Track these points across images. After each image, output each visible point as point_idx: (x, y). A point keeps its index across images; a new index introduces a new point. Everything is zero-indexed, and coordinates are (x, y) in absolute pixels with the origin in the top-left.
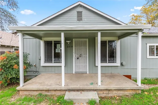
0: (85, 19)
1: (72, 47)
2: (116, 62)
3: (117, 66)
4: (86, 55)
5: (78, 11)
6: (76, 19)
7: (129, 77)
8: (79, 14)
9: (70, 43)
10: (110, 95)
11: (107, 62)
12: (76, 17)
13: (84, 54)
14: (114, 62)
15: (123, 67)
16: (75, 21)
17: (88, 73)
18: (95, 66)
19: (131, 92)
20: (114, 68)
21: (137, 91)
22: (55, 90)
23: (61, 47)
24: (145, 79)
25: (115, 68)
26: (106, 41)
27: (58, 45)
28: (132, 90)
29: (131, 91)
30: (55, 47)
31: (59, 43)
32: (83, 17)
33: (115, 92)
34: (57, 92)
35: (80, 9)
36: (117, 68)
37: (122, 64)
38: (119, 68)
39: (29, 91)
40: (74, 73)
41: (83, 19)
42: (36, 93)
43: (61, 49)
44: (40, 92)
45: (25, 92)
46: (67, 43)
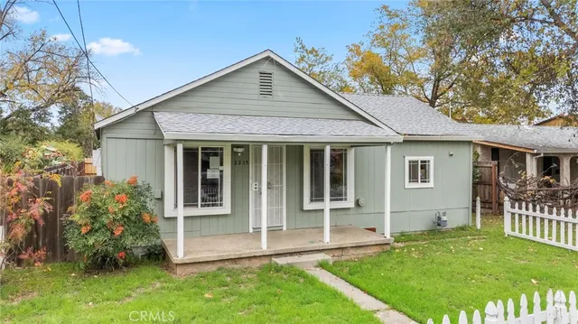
0: (280, 94)
1: (248, 162)
2: (346, 199)
3: (349, 209)
4: (282, 183)
5: (262, 71)
6: (257, 92)
7: (373, 230)
8: (266, 78)
9: (242, 153)
10: (344, 258)
12: (257, 87)
13: (277, 183)
14: (341, 200)
15: (360, 211)
16: (256, 97)
17: (285, 228)
18: (302, 210)
19: (375, 250)
20: (341, 213)
21: (385, 247)
22: (250, 258)
23: (221, 164)
24: (402, 234)
25: (344, 212)
27: (214, 161)
28: (376, 245)
29: (375, 247)
30: (206, 165)
31: (216, 155)
32: (274, 88)
33: (352, 251)
34: (254, 261)
35: (266, 67)
36: (348, 212)
37: (357, 204)
38: (351, 212)
39: (197, 266)
40: (251, 231)
41: (274, 93)
42: (213, 268)
43: (221, 168)
44: (220, 265)
45: (190, 269)
46: (237, 153)
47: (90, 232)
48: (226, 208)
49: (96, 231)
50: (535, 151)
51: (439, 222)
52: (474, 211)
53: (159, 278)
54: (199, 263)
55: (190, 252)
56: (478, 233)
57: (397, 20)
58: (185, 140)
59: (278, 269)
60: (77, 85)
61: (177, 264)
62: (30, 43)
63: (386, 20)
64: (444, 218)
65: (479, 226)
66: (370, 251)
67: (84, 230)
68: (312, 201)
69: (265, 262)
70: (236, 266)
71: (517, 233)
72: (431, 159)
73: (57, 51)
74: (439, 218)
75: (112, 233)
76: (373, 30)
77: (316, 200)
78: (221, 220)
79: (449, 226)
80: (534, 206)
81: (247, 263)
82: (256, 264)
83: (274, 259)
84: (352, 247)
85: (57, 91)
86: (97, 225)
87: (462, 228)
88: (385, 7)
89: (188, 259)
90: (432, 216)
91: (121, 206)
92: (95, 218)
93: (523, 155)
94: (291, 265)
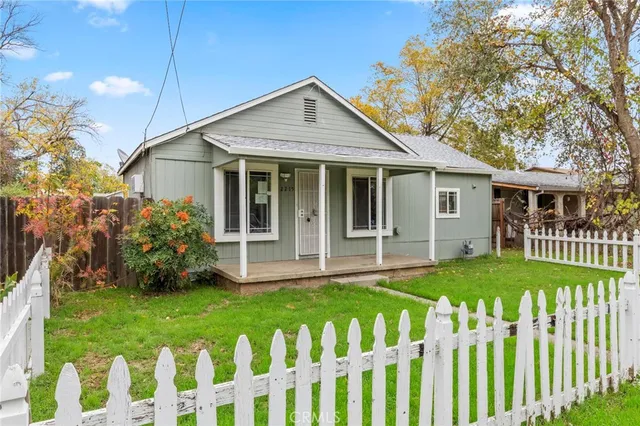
0: (323, 121)
1: (293, 189)
2: (385, 228)
5: (306, 97)
6: (302, 118)
8: (310, 104)
9: (288, 179)
10: (395, 280)
11: (368, 228)
12: (302, 113)
15: (399, 239)
16: (301, 123)
17: (329, 256)
18: (345, 237)
19: (423, 271)
21: (431, 269)
22: (309, 279)
23: (269, 190)
26: (367, 179)
27: (261, 186)
31: (264, 179)
32: (318, 115)
35: (311, 94)
36: (386, 240)
37: (395, 232)
38: (389, 241)
39: (260, 286)
40: (297, 258)
41: (318, 120)
42: (275, 288)
43: (269, 193)
44: (282, 285)
45: (253, 289)
46: (283, 179)
47: (152, 250)
48: (274, 234)
49: (157, 250)
50: (537, 189)
51: (466, 250)
52: (494, 242)
53: (226, 297)
54: (262, 282)
55: (252, 274)
56: (499, 261)
57: (392, 76)
58: (248, 156)
59: (341, 288)
60: (71, 134)
61: (240, 284)
62: (19, 90)
63: (381, 76)
64: (471, 246)
65: (499, 255)
66: (417, 273)
67: (145, 248)
68: (354, 228)
69: (324, 282)
70: (298, 287)
71: (537, 257)
72: (457, 190)
73: (48, 99)
74: (466, 246)
75: (175, 252)
76: (370, 85)
77: (358, 229)
78: (269, 246)
79: (476, 253)
80: (547, 230)
81: (306, 284)
82: (315, 285)
83: (333, 280)
84: (402, 269)
85: (50, 140)
86: (157, 244)
87: (485, 257)
88: (380, 65)
89: (252, 279)
90: (461, 245)
91: (183, 223)
92: (154, 236)
93: (526, 192)
94: (352, 284)
